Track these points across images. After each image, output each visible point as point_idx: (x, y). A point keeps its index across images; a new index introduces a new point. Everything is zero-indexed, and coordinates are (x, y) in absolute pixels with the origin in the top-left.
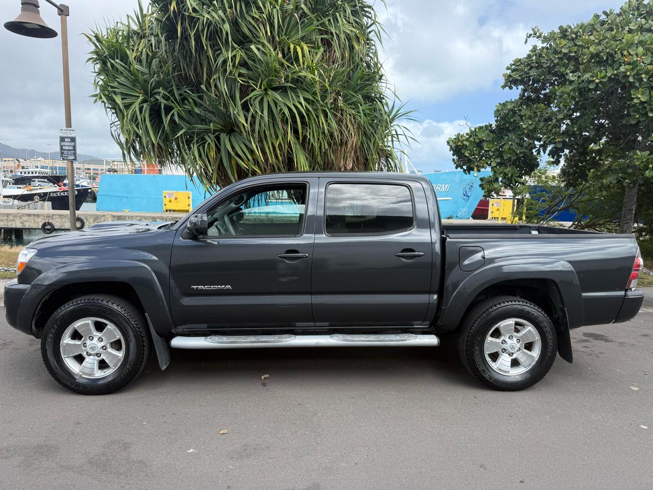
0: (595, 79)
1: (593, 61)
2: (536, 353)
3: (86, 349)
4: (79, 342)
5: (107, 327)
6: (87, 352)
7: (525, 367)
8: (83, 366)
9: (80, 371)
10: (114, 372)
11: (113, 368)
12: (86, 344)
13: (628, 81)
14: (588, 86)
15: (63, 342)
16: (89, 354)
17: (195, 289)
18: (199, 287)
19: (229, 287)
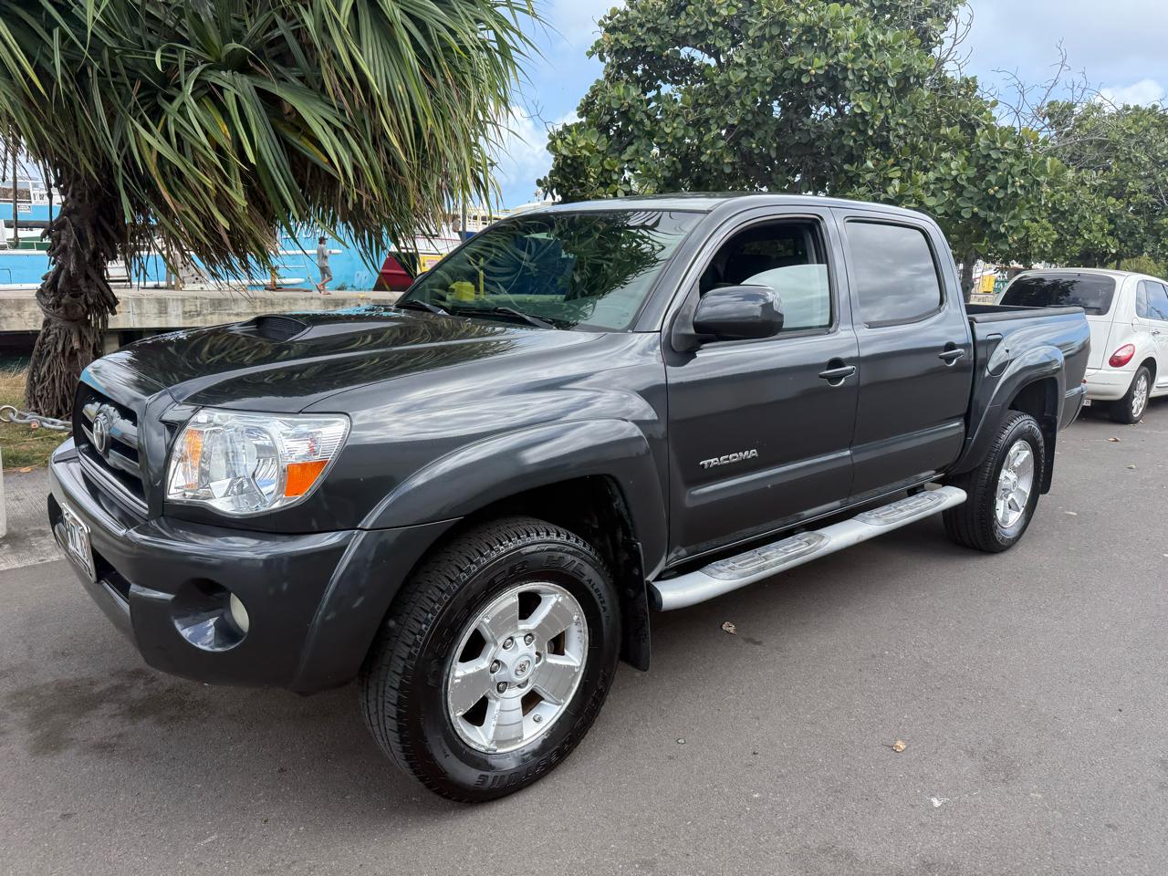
0: (809, 68)
1: (804, 38)
3: (500, 675)
4: (482, 663)
5: (553, 599)
6: (499, 684)
7: (1018, 510)
8: (498, 725)
9: (492, 742)
10: (565, 712)
11: (558, 704)
12: (496, 661)
13: (845, 78)
14: (799, 78)
15: (454, 678)
16: (502, 686)
17: (706, 467)
18: (712, 460)
19: (753, 453)
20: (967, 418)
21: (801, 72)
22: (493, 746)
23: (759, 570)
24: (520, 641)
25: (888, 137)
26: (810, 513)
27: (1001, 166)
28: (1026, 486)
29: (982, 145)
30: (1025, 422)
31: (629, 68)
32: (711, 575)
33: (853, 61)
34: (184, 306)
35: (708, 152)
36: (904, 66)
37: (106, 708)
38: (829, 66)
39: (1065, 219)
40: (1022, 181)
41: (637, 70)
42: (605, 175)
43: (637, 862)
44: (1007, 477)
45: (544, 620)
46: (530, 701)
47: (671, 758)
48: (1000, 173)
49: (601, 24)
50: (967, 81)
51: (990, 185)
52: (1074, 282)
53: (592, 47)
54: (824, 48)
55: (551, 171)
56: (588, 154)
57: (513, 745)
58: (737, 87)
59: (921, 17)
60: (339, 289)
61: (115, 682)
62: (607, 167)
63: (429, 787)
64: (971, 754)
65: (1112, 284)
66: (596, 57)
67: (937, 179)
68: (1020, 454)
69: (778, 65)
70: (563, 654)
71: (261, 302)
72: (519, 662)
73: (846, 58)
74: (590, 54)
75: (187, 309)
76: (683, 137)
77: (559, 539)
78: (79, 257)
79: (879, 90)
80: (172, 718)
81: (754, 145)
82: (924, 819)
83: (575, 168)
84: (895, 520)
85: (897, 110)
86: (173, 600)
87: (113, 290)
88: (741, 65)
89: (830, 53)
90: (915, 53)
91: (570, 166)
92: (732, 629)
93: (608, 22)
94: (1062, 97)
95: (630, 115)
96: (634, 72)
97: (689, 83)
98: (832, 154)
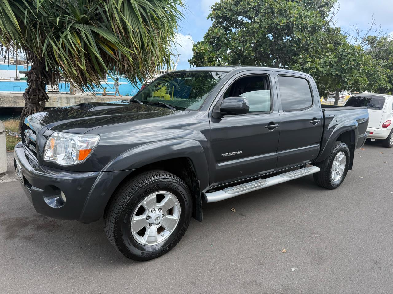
0: (280, 23)
3: (150, 221)
4: (144, 217)
5: (169, 197)
6: (150, 223)
7: (340, 175)
8: (148, 236)
9: (146, 242)
10: (172, 234)
11: (170, 231)
12: (149, 216)
13: (293, 27)
14: (277, 27)
15: (133, 220)
16: (151, 224)
17: (224, 156)
18: (226, 154)
19: (241, 152)
20: (321, 143)
21: (277, 24)
22: (147, 243)
23: (242, 191)
24: (157, 210)
25: (308, 48)
26: (263, 173)
27: (347, 58)
28: (343, 167)
29: (340, 51)
30: (343, 145)
31: (221, 23)
32: (225, 192)
33: (296, 21)
34: (75, 100)
35: (246, 51)
36: (314, 23)
37: (30, 226)
38: (287, 22)
39: (372, 76)
40: (354, 63)
41: (224, 24)
42: (211, 59)
43: (190, 283)
44: (335, 164)
45: (165, 204)
46: (161, 230)
47: (207, 250)
48: (346, 60)
49: (212, 8)
50: (337, 29)
51: (342, 64)
52: (371, 98)
53: (209, 16)
54: (285, 17)
55: (193, 57)
56: (205, 52)
57: (154, 243)
58: (256, 29)
59: (321, 7)
60: (126, 96)
61: (35, 218)
62: (211, 56)
63: (124, 255)
64: (308, 254)
65: (384, 99)
66: (210, 19)
67: (324, 62)
68: (341, 156)
69: (270, 22)
70: (172, 215)
71: (100, 99)
72: (156, 217)
73: (293, 20)
74: (208, 18)
75: (76, 101)
76: (238, 47)
77: (170, 178)
78: (37, 83)
79: (305, 31)
80: (50, 230)
81: (262, 49)
82: (288, 274)
83: (200, 56)
84: (292, 177)
85: (311, 38)
86: (44, 191)
87: (47, 94)
88: (258, 23)
89: (288, 18)
90: (318, 19)
91: (199, 55)
92: (235, 210)
93: (214, 7)
94: (372, 34)
95: (220, 39)
96: (223, 24)
97: (242, 28)
98: (288, 53)
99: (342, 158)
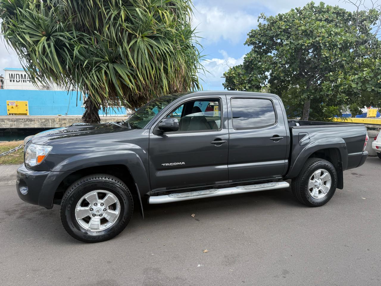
0: (305, 43)
1: (303, 34)
2: (329, 185)
3: (93, 212)
4: (87, 208)
5: (109, 195)
7: (324, 193)
8: (92, 224)
9: (89, 228)
10: (113, 225)
11: (111, 223)
12: (92, 208)
13: (320, 46)
15: (77, 209)
16: (94, 215)
17: (164, 166)
18: (166, 164)
19: (183, 163)
20: (289, 159)
21: (302, 45)
22: (90, 229)
23: (186, 197)
24: (99, 205)
29: (377, 65)
30: (323, 162)
32: (170, 196)
33: (323, 40)
35: (275, 73)
36: (344, 40)
38: (313, 42)
41: (264, 47)
45: (107, 200)
46: (104, 221)
49: (248, 35)
51: (378, 79)
53: (245, 42)
54: (311, 37)
55: (225, 81)
57: (96, 230)
58: (286, 51)
59: (363, 21)
62: (243, 79)
64: (225, 257)
66: (247, 45)
67: (358, 78)
69: (296, 43)
72: (97, 209)
73: (319, 39)
74: (245, 44)
81: (291, 70)
82: (190, 269)
85: (343, 55)
89: (314, 38)
91: (229, 79)
92: (194, 216)
93: (251, 34)
98: (323, 71)
99: (324, 176)
